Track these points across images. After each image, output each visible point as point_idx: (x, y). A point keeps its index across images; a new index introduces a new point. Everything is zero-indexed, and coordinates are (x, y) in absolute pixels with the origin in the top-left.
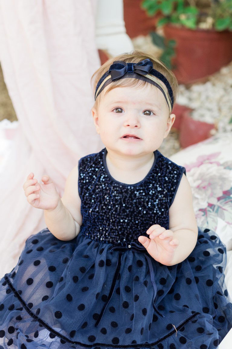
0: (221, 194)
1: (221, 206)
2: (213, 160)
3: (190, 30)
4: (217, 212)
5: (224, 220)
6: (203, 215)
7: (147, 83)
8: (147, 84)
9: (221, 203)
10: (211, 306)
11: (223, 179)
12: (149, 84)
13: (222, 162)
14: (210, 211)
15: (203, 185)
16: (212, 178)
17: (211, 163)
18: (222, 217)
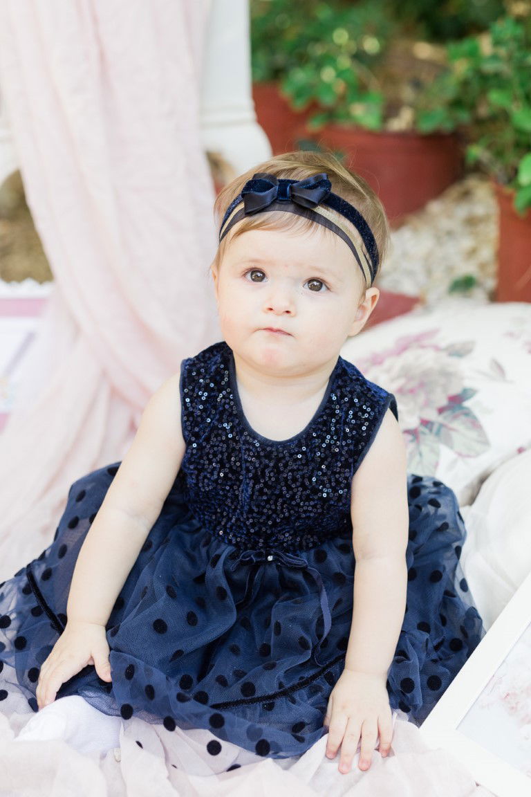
0: (444, 402)
1: (445, 422)
2: (426, 342)
3: (370, 134)
4: (438, 434)
5: (451, 447)
6: (412, 441)
7: (315, 223)
8: (317, 227)
9: (445, 418)
10: (433, 619)
11: (446, 374)
12: (321, 228)
13: (443, 344)
14: (424, 433)
15: (410, 386)
16: (426, 373)
17: (423, 347)
18: (449, 442)
